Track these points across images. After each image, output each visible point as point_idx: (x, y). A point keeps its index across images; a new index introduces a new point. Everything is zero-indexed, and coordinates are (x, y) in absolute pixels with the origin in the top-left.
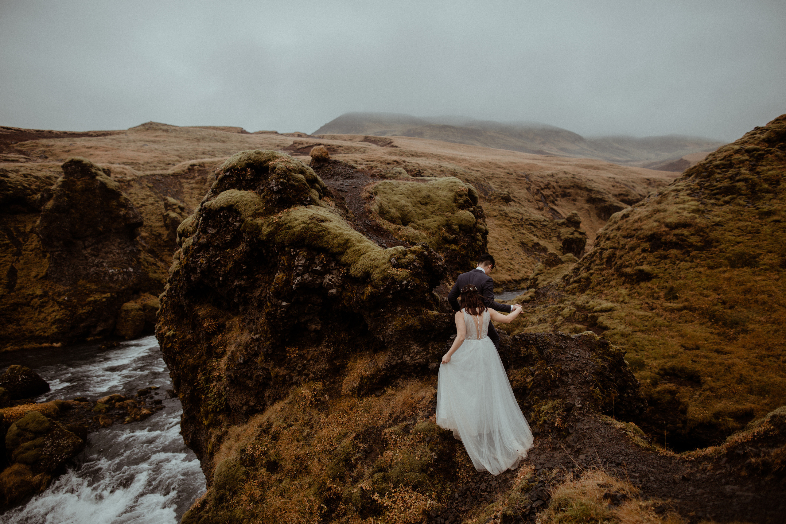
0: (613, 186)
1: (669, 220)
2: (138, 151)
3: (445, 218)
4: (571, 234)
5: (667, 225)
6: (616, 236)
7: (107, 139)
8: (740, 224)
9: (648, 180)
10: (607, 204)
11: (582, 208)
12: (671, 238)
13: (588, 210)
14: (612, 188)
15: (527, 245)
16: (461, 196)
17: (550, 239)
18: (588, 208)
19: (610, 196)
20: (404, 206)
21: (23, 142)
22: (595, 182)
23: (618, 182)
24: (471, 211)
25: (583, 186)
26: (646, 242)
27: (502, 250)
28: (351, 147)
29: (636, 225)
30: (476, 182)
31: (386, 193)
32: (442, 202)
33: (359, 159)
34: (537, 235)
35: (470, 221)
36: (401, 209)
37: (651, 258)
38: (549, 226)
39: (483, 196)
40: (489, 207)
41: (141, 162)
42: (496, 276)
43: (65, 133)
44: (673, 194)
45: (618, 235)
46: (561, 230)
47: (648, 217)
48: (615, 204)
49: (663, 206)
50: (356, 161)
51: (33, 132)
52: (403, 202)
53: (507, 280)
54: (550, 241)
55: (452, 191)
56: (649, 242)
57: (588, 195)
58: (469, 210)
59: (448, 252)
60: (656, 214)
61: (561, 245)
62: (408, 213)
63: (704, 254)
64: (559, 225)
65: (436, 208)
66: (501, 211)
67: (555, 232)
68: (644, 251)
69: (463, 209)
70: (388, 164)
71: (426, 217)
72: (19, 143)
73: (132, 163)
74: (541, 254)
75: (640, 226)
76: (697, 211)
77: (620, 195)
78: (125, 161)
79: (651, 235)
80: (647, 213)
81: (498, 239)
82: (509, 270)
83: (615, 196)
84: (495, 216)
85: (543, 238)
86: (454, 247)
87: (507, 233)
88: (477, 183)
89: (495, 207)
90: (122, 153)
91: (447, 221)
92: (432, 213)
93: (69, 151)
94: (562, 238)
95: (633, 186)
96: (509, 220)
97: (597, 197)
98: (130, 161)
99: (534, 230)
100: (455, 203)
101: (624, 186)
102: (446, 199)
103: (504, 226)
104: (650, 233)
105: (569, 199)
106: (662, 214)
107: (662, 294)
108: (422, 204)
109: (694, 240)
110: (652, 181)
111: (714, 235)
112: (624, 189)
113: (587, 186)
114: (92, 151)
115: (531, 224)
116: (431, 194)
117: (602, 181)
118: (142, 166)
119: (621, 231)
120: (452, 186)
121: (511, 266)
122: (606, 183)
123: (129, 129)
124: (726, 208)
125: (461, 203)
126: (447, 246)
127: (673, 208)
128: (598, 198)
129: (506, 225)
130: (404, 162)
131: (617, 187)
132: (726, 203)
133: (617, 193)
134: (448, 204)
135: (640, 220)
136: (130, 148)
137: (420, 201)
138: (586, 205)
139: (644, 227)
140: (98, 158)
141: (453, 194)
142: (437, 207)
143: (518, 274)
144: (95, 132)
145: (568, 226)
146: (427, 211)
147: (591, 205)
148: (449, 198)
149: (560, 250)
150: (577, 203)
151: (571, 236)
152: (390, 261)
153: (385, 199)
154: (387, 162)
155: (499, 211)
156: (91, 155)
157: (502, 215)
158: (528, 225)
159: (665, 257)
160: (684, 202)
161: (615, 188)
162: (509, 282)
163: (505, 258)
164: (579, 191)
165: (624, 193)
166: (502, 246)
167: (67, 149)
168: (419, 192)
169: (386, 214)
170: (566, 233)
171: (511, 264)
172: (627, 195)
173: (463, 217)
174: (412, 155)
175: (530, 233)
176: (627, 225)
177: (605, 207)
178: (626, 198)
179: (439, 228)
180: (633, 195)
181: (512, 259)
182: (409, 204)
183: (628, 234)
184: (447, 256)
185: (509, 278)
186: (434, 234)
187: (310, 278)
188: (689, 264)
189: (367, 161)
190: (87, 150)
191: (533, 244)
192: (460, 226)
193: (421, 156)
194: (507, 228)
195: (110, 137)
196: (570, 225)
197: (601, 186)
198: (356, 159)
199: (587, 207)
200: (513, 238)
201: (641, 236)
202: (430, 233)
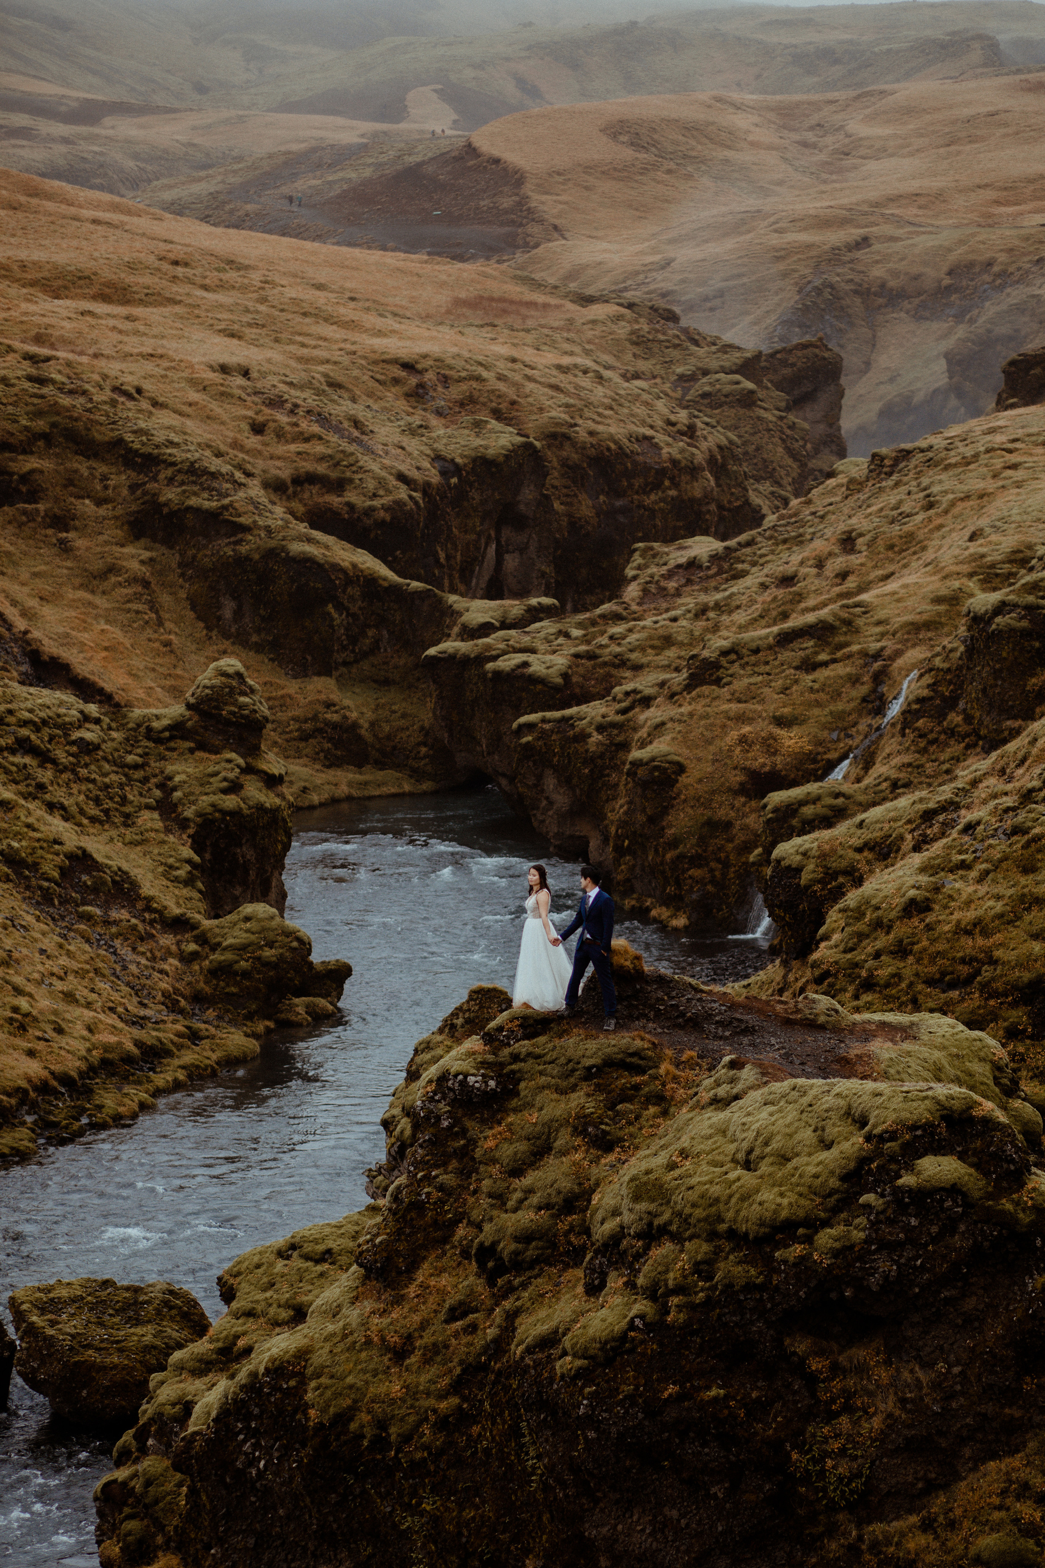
0: (258, 429)
4: (225, 791)
6: (898, 976)
9: (408, 366)
10: (250, 545)
11: (112, 569)
13: (146, 584)
14: (253, 441)
15: (35, 866)
17: (128, 820)
18: (144, 571)
19: (255, 490)
22: (155, 404)
23: (276, 402)
25: (103, 435)
26: (1014, 1005)
29: (969, 945)
34: (63, 808)
38: (108, 747)
45: (908, 973)
46: (170, 768)
47: (1008, 919)
48: (297, 548)
53: (30, 1081)
54: (129, 834)
56: (1026, 1005)
57: (133, 488)
60: (1028, 909)
61: (187, 852)
64: (158, 741)
67: (145, 780)
74: (114, 914)
75: (988, 952)
77: (303, 480)
79: (1031, 984)
80: (999, 907)
83: (276, 487)
85: (93, 820)
94: (189, 812)
95: (356, 423)
97: (193, 501)
99: (46, 775)
101: (316, 429)
104: (1027, 976)
105: (31, 517)
110: (430, 377)
112: (319, 449)
113: (129, 437)
115: (23, 746)
117: (194, 396)
119: (911, 959)
122: (216, 407)
128: (197, 510)
131: (280, 435)
133: (285, 473)
135: (979, 927)
138: (129, 550)
139: (998, 953)
143: (63, 1041)
145: (202, 746)
147: (159, 552)
149: (189, 882)
150: (80, 543)
151: (230, 802)
158: (13, 752)
161: (270, 437)
162: (43, 1088)
164: (82, 466)
165: (321, 469)
170: (204, 780)
172: (339, 486)
175: (26, 796)
176: (933, 941)
177: (241, 561)
178: (335, 500)
180: (371, 485)
183: (943, 974)
185: (34, 1068)
191: (58, 860)
196: (217, 741)
197: (197, 431)
199: (134, 565)
201: (999, 985)
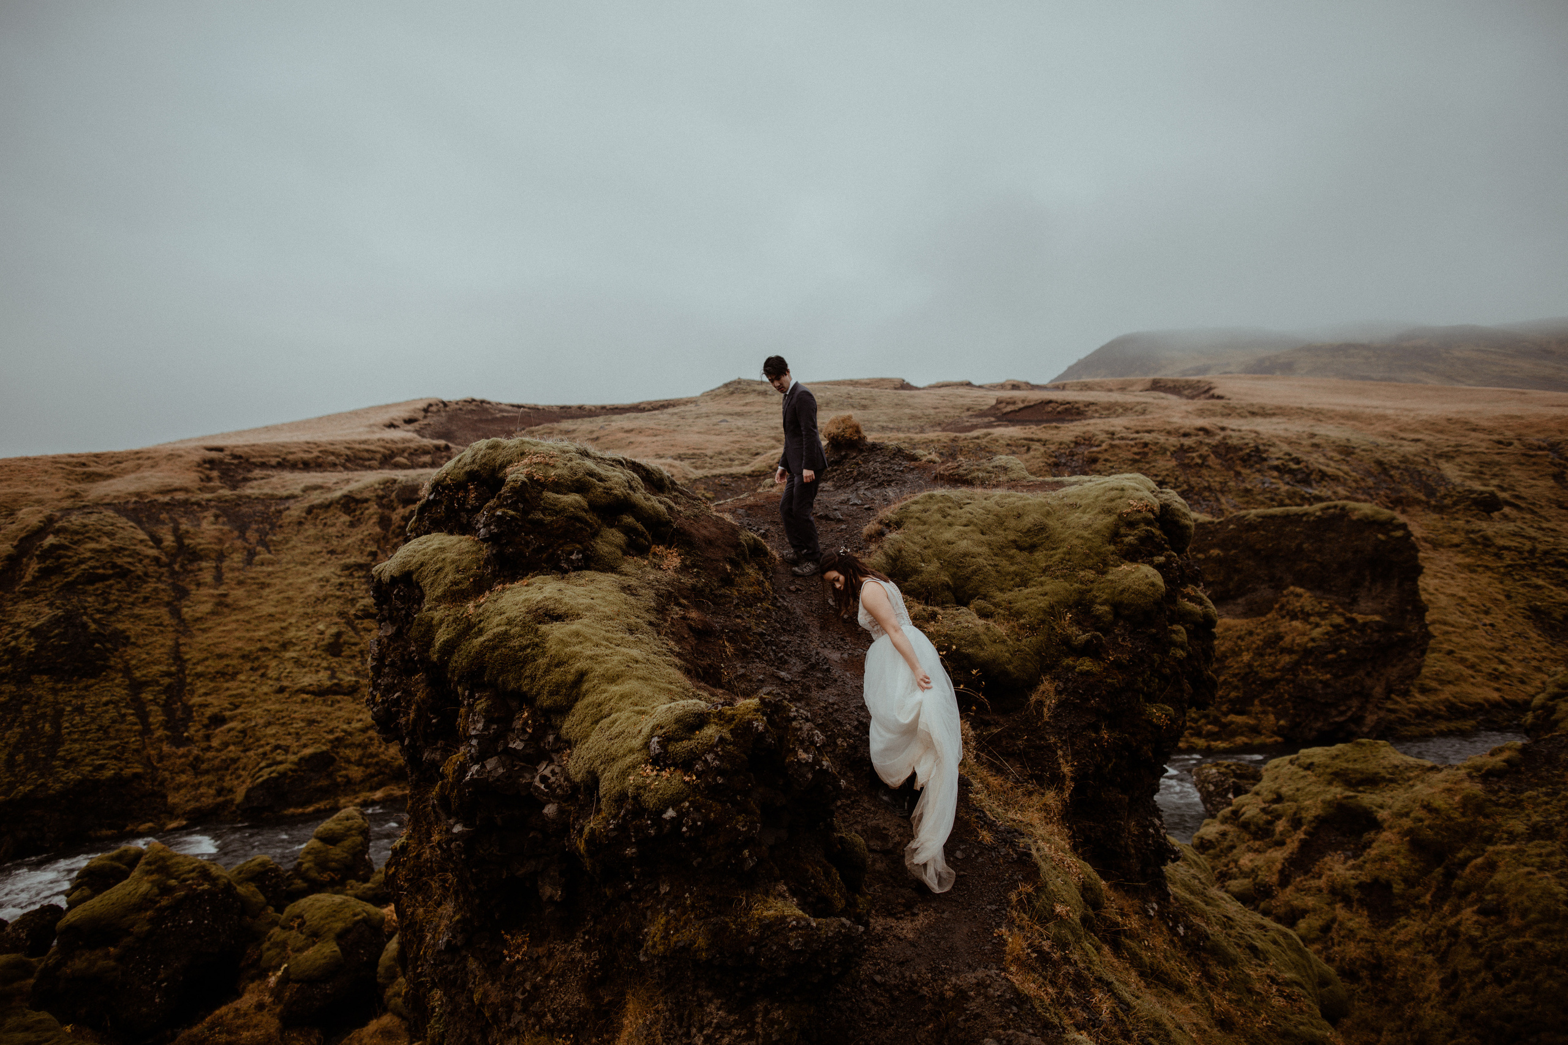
2: (705, 433)
3: (1076, 585)
7: (663, 416)
15: (1549, 614)
16: (1132, 525)
20: (965, 555)
21: (533, 428)
24: (1158, 567)
27: (1476, 627)
28: (1116, 404)
30: (1403, 466)
31: (925, 523)
32: (1075, 542)
33: (1118, 429)
35: (1145, 595)
36: (956, 563)
39: (1423, 498)
40: (1440, 525)
41: (709, 453)
42: (1457, 689)
43: (603, 408)
50: (1113, 434)
51: (556, 410)
52: (964, 545)
53: (1489, 701)
55: (1109, 512)
58: (1151, 563)
59: (1068, 680)
62: (974, 572)
65: (1054, 559)
66: (1473, 532)
69: (1133, 560)
70: (1186, 435)
71: (1025, 583)
72: (527, 429)
73: (694, 454)
78: (681, 451)
81: (1463, 599)
82: (1495, 676)
84: (1457, 546)
86: (1086, 664)
87: (1489, 584)
88: (1406, 470)
89: (1454, 524)
90: (679, 438)
91: (1082, 593)
92: (1044, 571)
93: (597, 439)
96: (1496, 555)
98: (690, 452)
100: (1115, 544)
102: (1086, 534)
103: (1480, 569)
108: (1021, 549)
114: (632, 437)
116: (1051, 523)
118: (708, 460)
120: (1112, 500)
121: (1502, 668)
123: (703, 395)
125: (1130, 545)
126: (1068, 661)
129: (1487, 567)
130: (1223, 429)
134: (1090, 548)
136: (695, 429)
137: (1014, 542)
140: (640, 449)
141: (1111, 519)
142: (1059, 555)
143: (1521, 687)
144: (650, 403)
146: (1031, 567)
148: (1097, 532)
152: (646, 745)
153: (917, 539)
154: (1182, 431)
155: (1468, 532)
156: (631, 443)
157: (1474, 542)
158: (1551, 565)
162: (1496, 705)
163: (1483, 648)
166: (1474, 616)
167: (594, 436)
168: (1019, 516)
169: (910, 576)
171: (1502, 662)
173: (1126, 582)
174: (1253, 414)
175: (1555, 584)
179: (1052, 611)
181: (1504, 649)
182: (984, 549)
184: (1065, 689)
185: (1495, 696)
186: (1033, 629)
187: (501, 771)
189: (1137, 432)
190: (625, 435)
192: (1117, 607)
193: (1274, 414)
194: (1490, 574)
195: (671, 410)
198: (1112, 429)
200: (1508, 597)
202: (1022, 627)
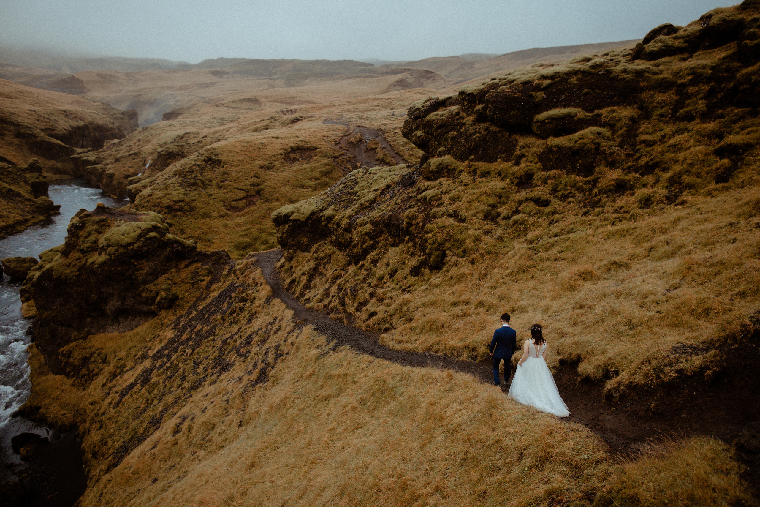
1: (174, 199)
5: (174, 201)
8: (202, 200)
10: (38, 139)
12: (177, 207)
13: (19, 145)
19: (38, 130)
22: (19, 116)
25: (9, 120)
29: (158, 201)
37: (169, 216)
44: (172, 185)
46: (25, 175)
47: (164, 197)
48: (46, 140)
49: (169, 191)
60: (166, 195)
61: (30, 189)
63: (192, 214)
64: (23, 171)
67: (21, 177)
68: (165, 213)
76: (184, 194)
77: (47, 129)
83: (42, 130)
106: (170, 196)
107: (178, 232)
109: (186, 207)
111: (194, 205)
113: (13, 121)
117: (25, 115)
122: (30, 117)
124: (195, 192)
127: (175, 193)
128: (28, 133)
132: (195, 190)
133: (43, 128)
135: (159, 198)
138: (15, 140)
139: (162, 202)
145: (31, 172)
147: (21, 140)
149: (30, 193)
150: (6, 138)
151: (37, 180)
159: (176, 216)
160: (178, 190)
161: (40, 122)
170: (32, 177)
176: (153, 200)
177: (36, 142)
188: (186, 218)
196: (34, 171)
199: (17, 142)
